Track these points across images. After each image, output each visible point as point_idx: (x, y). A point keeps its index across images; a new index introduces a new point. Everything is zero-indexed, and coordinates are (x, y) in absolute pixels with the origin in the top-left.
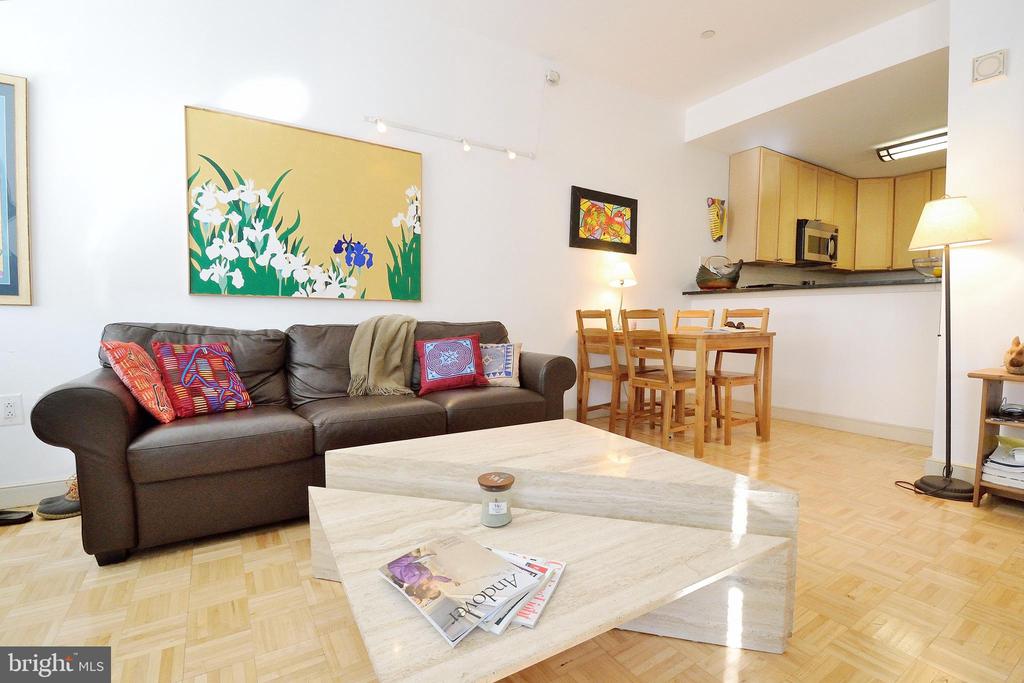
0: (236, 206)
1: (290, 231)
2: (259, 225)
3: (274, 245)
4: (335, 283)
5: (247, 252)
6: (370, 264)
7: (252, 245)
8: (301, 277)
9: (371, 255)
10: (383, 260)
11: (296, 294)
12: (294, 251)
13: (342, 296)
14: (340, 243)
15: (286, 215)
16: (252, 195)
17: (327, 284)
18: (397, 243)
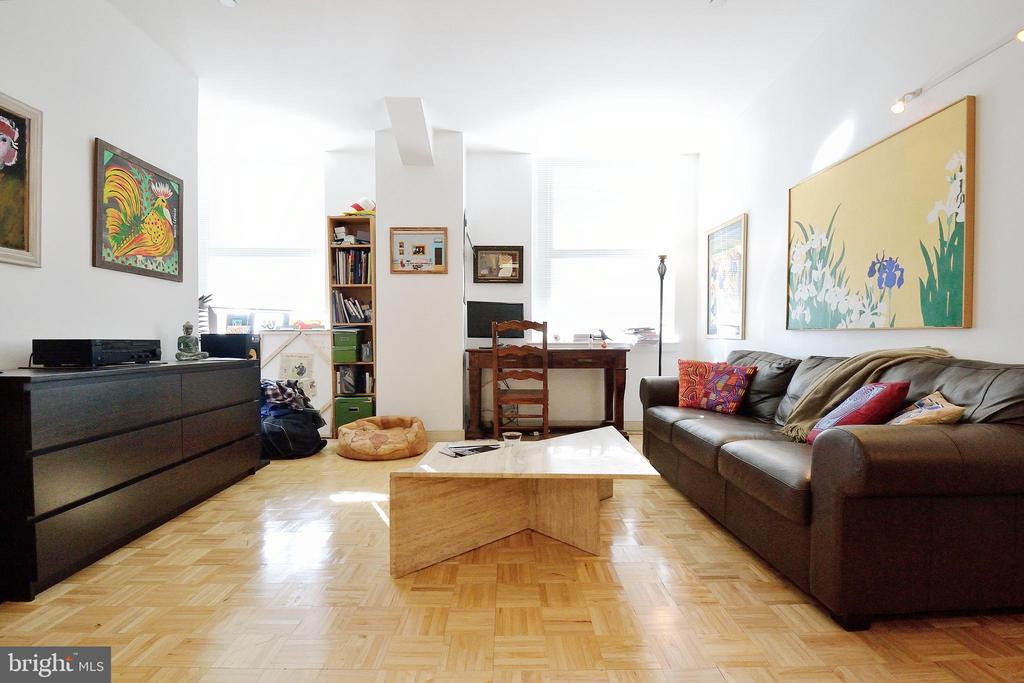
0: (809, 254)
1: (836, 267)
2: (819, 266)
3: (829, 282)
4: (868, 311)
5: (813, 292)
6: (901, 282)
7: (816, 284)
8: (843, 311)
9: (902, 271)
10: (916, 272)
11: (840, 326)
12: (839, 285)
13: (873, 325)
14: (874, 264)
15: (836, 252)
16: (817, 241)
17: (862, 312)
18: (933, 245)
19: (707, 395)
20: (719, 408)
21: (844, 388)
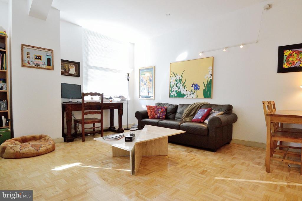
0: (176, 80)
1: (184, 83)
2: (179, 83)
3: (181, 87)
4: (191, 94)
5: (177, 89)
6: (199, 89)
7: (178, 87)
8: (185, 94)
9: (199, 87)
10: (202, 87)
11: (184, 97)
12: (184, 88)
13: (193, 97)
14: (193, 85)
15: (183, 81)
16: (178, 77)
17: (190, 94)
18: (206, 83)
19: (156, 114)
20: (161, 118)
21: (194, 110)
